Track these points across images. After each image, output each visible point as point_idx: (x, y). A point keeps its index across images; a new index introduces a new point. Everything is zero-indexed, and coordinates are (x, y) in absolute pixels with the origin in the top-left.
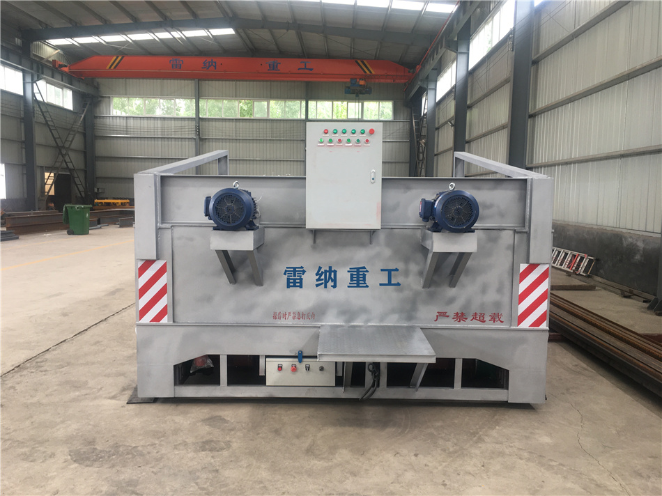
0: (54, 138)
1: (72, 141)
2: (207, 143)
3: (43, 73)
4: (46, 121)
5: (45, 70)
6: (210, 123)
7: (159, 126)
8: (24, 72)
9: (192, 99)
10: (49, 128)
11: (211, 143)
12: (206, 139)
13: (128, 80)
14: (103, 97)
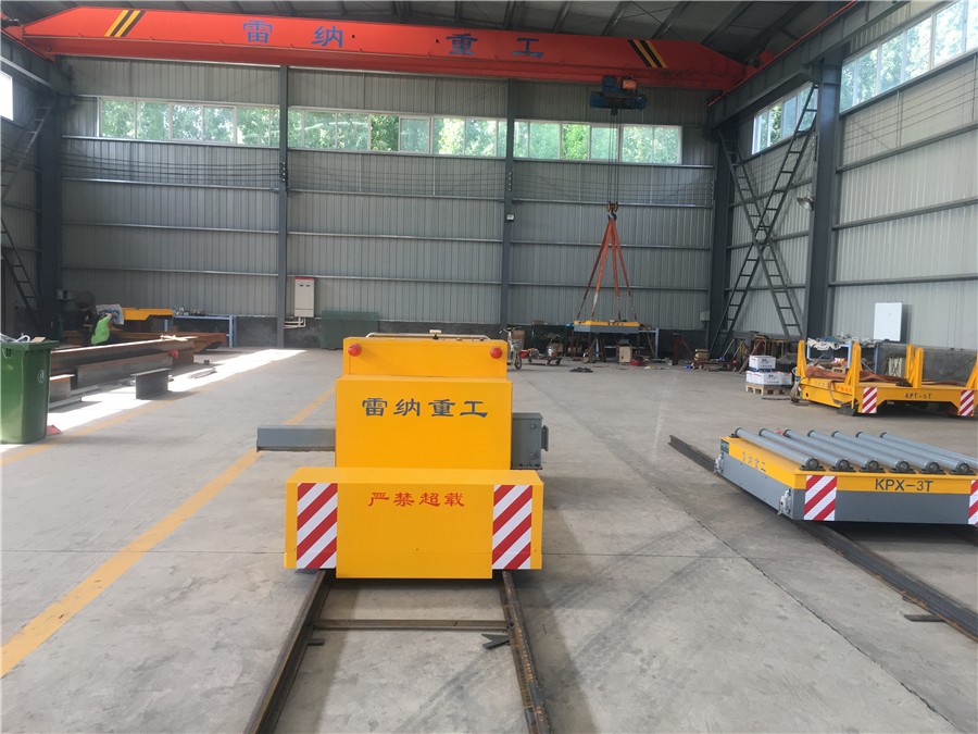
2: (302, 201)
6: (310, 159)
11: (309, 202)
12: (300, 192)
13: (135, 65)
14: (81, 99)
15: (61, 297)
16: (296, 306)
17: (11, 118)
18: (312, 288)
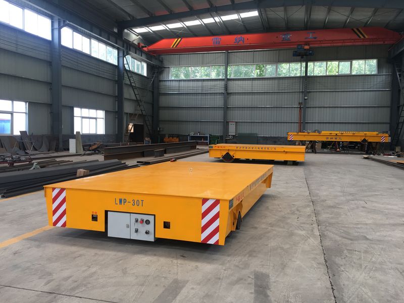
0: (135, 95)
2: (232, 96)
4: (131, 83)
5: (131, 49)
6: (235, 82)
7: (200, 85)
8: (118, 49)
9: (222, 66)
10: (133, 88)
12: (231, 93)
13: (181, 55)
14: (165, 68)
15: (159, 130)
16: (229, 132)
17: (146, 75)
18: (235, 125)
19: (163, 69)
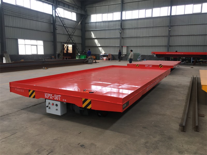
0: (67, 31)
1: (74, 33)
2: (125, 30)
3: (59, 5)
4: (63, 25)
5: (60, 4)
6: (127, 21)
7: (107, 24)
8: (52, 5)
9: (119, 12)
10: (65, 27)
11: (126, 30)
12: (125, 29)
14: (88, 15)
15: (85, 51)
16: (123, 52)
17: (76, 20)
18: (126, 48)
19: (87, 16)
